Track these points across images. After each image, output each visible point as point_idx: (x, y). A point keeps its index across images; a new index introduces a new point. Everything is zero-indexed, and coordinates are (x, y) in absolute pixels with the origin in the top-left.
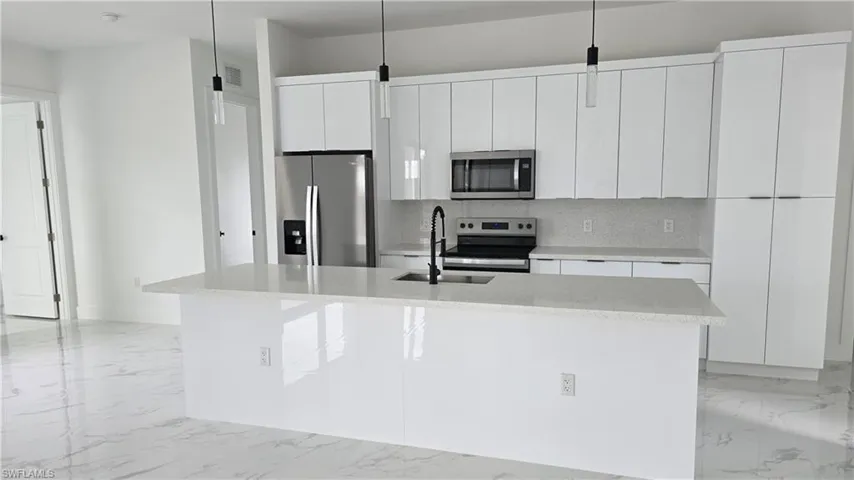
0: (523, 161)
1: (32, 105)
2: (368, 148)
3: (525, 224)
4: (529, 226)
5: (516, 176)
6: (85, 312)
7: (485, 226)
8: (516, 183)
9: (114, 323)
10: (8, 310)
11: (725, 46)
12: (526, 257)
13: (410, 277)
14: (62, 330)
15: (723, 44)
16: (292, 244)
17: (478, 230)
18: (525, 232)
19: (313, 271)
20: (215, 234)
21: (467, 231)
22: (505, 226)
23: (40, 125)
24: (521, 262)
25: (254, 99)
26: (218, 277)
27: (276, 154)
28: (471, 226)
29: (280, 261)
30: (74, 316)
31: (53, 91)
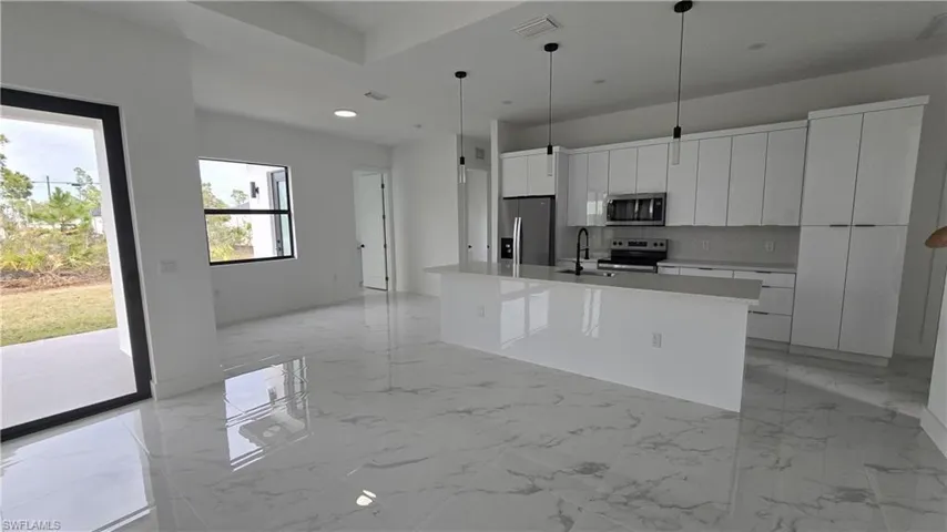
0: (656, 200)
1: (378, 177)
2: (553, 193)
3: (659, 243)
4: (662, 245)
5: (651, 210)
6: (400, 288)
7: (631, 244)
8: (651, 216)
9: (413, 294)
10: (365, 284)
11: (811, 115)
12: (655, 265)
13: (568, 272)
14: (389, 297)
15: (810, 113)
16: (506, 253)
17: (625, 246)
18: (658, 248)
19: (516, 267)
20: (466, 247)
21: (617, 247)
22: (645, 244)
23: (383, 186)
24: (651, 268)
25: (488, 167)
26: (466, 266)
27: (499, 199)
28: (620, 244)
29: (498, 261)
30: (394, 289)
31: (389, 168)
